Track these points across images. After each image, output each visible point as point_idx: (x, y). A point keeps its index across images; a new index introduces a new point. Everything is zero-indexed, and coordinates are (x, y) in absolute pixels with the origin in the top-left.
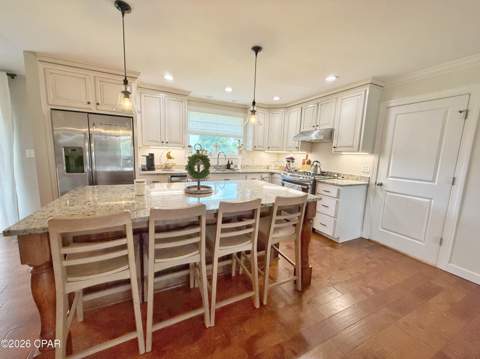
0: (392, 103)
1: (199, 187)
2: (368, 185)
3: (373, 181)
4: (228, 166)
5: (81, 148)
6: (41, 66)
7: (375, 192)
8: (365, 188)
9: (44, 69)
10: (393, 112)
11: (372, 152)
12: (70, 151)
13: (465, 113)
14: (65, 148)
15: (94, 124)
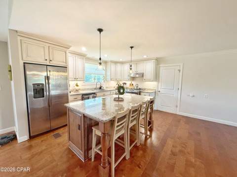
0: (161, 66)
1: (119, 98)
2: (155, 92)
3: (157, 90)
5: (43, 84)
6: (19, 38)
7: (158, 94)
8: (154, 93)
9: (21, 40)
10: (161, 68)
11: (156, 81)
12: (36, 86)
13: (179, 70)
14: (33, 84)
15: (50, 71)
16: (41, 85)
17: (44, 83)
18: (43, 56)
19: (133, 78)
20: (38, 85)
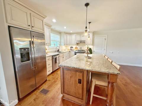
0: (95, 36)
4: (58, 51)
12: (23, 50)
13: (105, 39)
14: (20, 49)
15: (33, 36)
16: (27, 50)
17: (29, 48)
18: (26, 22)
19: (77, 44)
20: (25, 49)
